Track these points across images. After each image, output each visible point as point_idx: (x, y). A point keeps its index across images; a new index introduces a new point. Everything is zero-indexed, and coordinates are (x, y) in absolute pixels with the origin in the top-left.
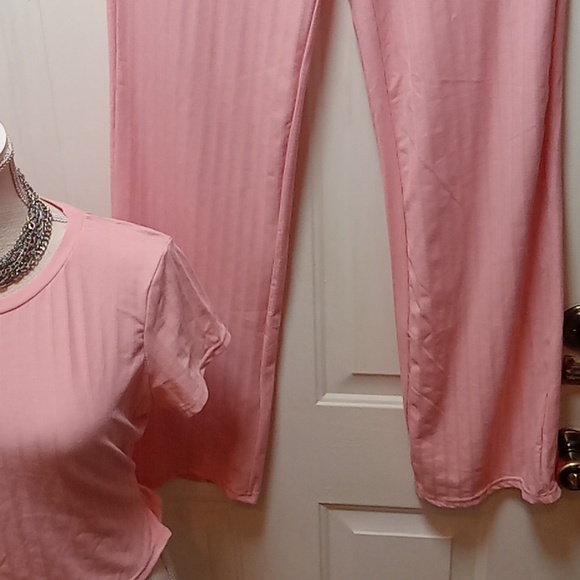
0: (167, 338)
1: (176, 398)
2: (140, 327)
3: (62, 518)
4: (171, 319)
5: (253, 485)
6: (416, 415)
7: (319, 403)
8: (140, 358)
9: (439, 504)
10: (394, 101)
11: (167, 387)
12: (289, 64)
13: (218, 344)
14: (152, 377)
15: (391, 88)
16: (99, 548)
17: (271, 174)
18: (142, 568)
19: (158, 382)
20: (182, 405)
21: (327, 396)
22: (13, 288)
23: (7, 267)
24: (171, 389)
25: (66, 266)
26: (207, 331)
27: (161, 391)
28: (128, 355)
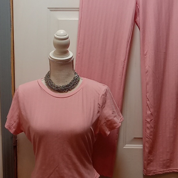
2: (99, 106)
6: (147, 150)
7: (124, 147)
8: (98, 115)
9: (150, 175)
10: (145, 56)
12: (126, 46)
15: (145, 53)
17: (120, 76)
21: (126, 145)
22: (69, 92)
25: (82, 88)
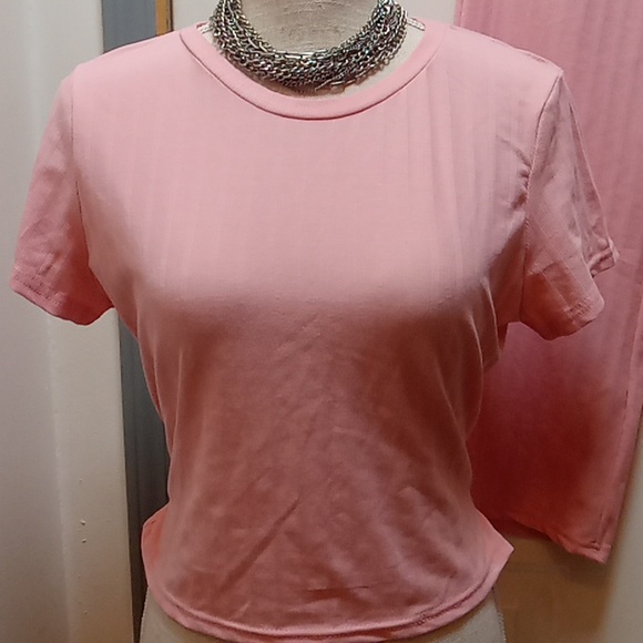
0: (557, 198)
1: (560, 296)
2: (525, 168)
3: (387, 450)
4: (563, 173)
5: (604, 531)
8: (519, 216)
11: (549, 276)
13: (606, 252)
14: (529, 259)
16: (427, 523)
18: (478, 583)
19: (537, 267)
20: (567, 309)
22: (352, 90)
23: (349, 56)
24: (555, 279)
25: (428, 67)
26: (594, 227)
27: (538, 280)
28: (508, 203)
